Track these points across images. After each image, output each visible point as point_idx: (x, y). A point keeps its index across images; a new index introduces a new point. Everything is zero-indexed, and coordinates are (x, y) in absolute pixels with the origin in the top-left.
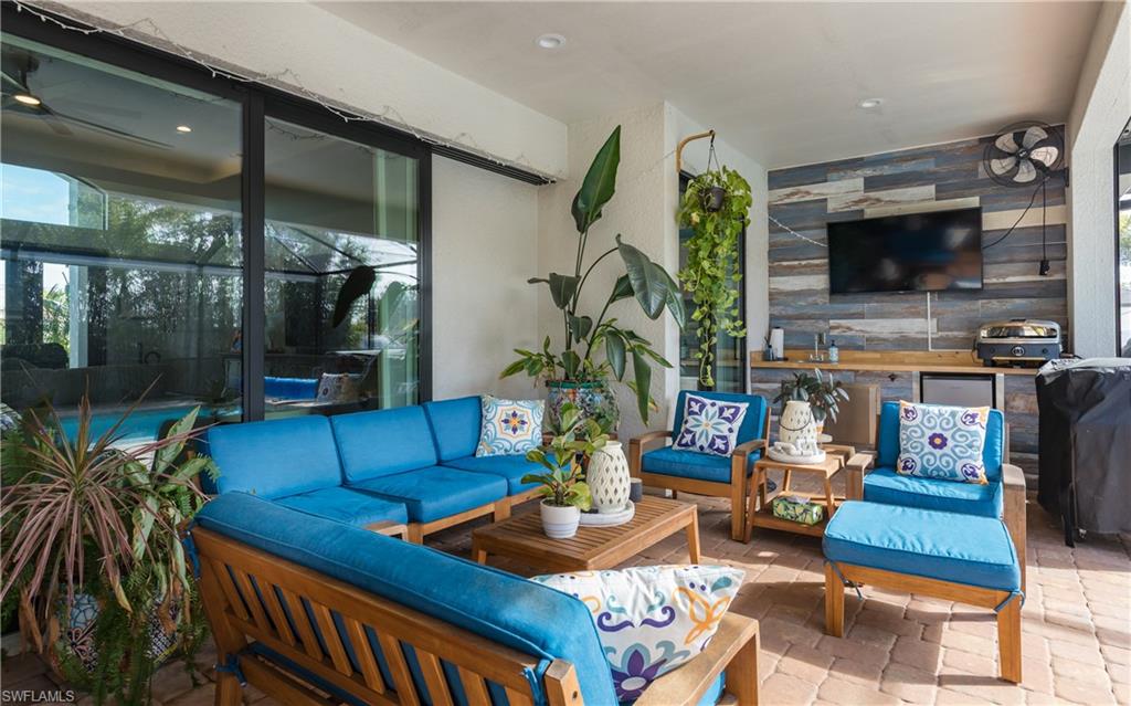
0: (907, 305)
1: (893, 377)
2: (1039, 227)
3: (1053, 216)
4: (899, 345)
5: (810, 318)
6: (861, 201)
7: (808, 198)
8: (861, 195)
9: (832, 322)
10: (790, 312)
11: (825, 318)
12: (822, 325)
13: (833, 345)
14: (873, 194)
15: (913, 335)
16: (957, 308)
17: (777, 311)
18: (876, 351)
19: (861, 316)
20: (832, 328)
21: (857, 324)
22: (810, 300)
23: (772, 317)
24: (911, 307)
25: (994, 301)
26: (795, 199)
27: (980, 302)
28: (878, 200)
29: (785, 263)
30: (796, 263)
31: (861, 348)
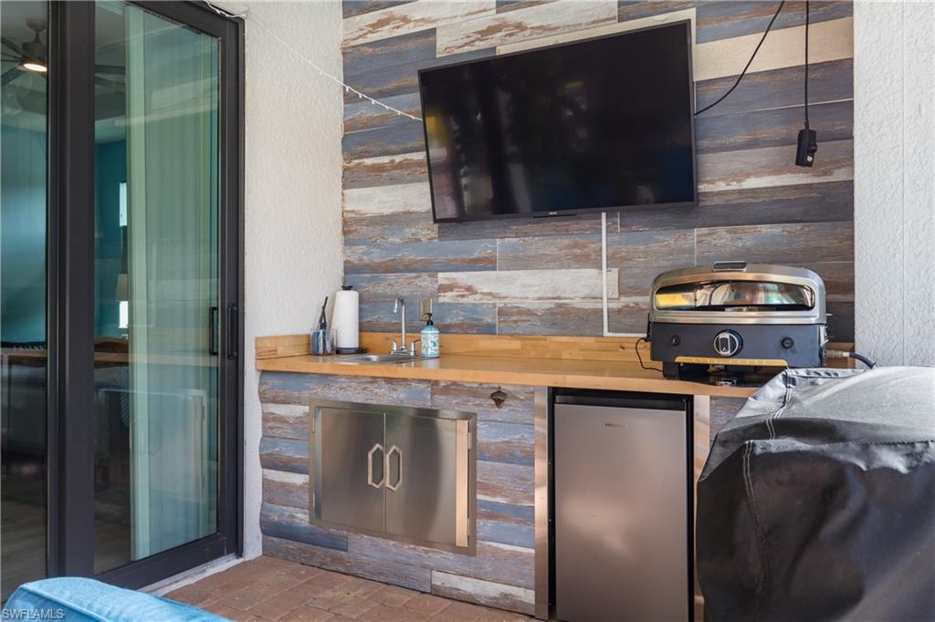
0: (566, 241)
1: (499, 397)
2: (797, 68)
3: (822, 44)
4: (554, 324)
5: (408, 268)
6: (491, 30)
7: (405, 30)
8: (490, 18)
9: (443, 277)
10: (376, 256)
11: (431, 268)
12: (425, 282)
13: (430, 323)
14: (512, 16)
15: (578, 303)
16: (654, 247)
17: (358, 254)
18: (514, 336)
19: (488, 264)
20: (443, 288)
21: (484, 282)
22: (409, 232)
23: (349, 269)
24: (576, 245)
25: (721, 230)
26: (384, 33)
27: (696, 231)
28: (520, 27)
29: (368, 161)
30: (385, 160)
31: (489, 330)
